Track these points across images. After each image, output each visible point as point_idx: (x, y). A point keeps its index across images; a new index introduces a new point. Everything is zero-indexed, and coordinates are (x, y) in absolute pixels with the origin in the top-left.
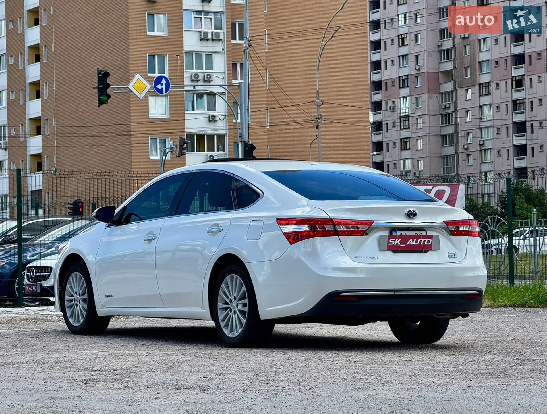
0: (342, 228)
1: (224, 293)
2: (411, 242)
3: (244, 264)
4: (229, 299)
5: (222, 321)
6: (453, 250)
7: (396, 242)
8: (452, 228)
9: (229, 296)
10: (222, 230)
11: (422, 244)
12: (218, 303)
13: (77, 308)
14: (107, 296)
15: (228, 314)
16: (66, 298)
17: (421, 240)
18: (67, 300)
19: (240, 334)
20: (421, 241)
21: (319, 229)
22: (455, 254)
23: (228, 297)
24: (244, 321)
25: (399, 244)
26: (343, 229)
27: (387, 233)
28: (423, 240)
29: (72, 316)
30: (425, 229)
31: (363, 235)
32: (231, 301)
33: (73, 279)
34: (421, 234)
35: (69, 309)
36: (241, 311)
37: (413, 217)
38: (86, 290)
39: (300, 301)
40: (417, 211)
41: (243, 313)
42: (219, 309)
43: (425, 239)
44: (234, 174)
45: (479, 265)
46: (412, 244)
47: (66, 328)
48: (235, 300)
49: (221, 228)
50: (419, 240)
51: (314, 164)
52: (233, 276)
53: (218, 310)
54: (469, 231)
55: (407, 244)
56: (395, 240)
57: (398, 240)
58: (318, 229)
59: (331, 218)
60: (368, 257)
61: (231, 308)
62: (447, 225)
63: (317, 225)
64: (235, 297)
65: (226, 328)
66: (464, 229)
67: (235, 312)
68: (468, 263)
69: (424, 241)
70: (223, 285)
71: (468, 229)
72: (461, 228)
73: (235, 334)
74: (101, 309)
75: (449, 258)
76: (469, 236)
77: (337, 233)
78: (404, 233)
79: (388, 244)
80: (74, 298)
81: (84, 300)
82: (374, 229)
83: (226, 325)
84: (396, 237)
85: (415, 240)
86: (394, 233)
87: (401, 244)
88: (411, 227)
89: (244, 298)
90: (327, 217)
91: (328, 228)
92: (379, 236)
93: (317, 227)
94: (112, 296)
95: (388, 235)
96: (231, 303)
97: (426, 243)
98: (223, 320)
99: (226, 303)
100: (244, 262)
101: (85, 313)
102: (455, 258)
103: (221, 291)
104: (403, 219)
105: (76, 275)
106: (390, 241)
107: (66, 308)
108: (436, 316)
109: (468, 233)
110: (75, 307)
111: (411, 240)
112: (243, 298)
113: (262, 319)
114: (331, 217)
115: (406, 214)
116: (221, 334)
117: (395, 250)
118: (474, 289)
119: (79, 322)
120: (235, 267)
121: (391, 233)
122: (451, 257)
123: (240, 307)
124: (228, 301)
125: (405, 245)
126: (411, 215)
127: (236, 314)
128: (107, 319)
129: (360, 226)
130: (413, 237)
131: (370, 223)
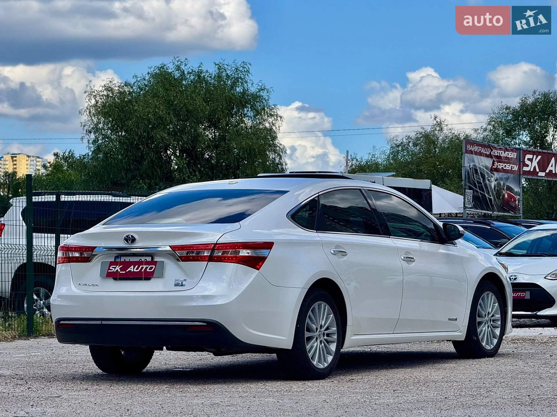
2: (131, 269)
6: (181, 277)
7: (117, 269)
11: (143, 270)
17: (143, 266)
20: (142, 268)
25: (119, 271)
26: (74, 255)
27: (112, 259)
28: (145, 267)
31: (87, 262)
34: (145, 260)
37: (131, 242)
40: (136, 236)
43: (148, 266)
46: (132, 271)
50: (141, 266)
55: (127, 271)
57: (119, 266)
62: (173, 251)
69: (147, 268)
76: (209, 261)
77: (69, 260)
78: (127, 259)
79: (108, 271)
84: (116, 264)
85: (137, 266)
86: (118, 260)
87: (121, 271)
95: (111, 262)
97: (148, 270)
102: (182, 285)
106: (111, 268)
111: (132, 267)
115: (124, 239)
121: (115, 259)
122: (176, 285)
125: (124, 272)
126: (129, 240)
130: (134, 264)
131: (93, 249)
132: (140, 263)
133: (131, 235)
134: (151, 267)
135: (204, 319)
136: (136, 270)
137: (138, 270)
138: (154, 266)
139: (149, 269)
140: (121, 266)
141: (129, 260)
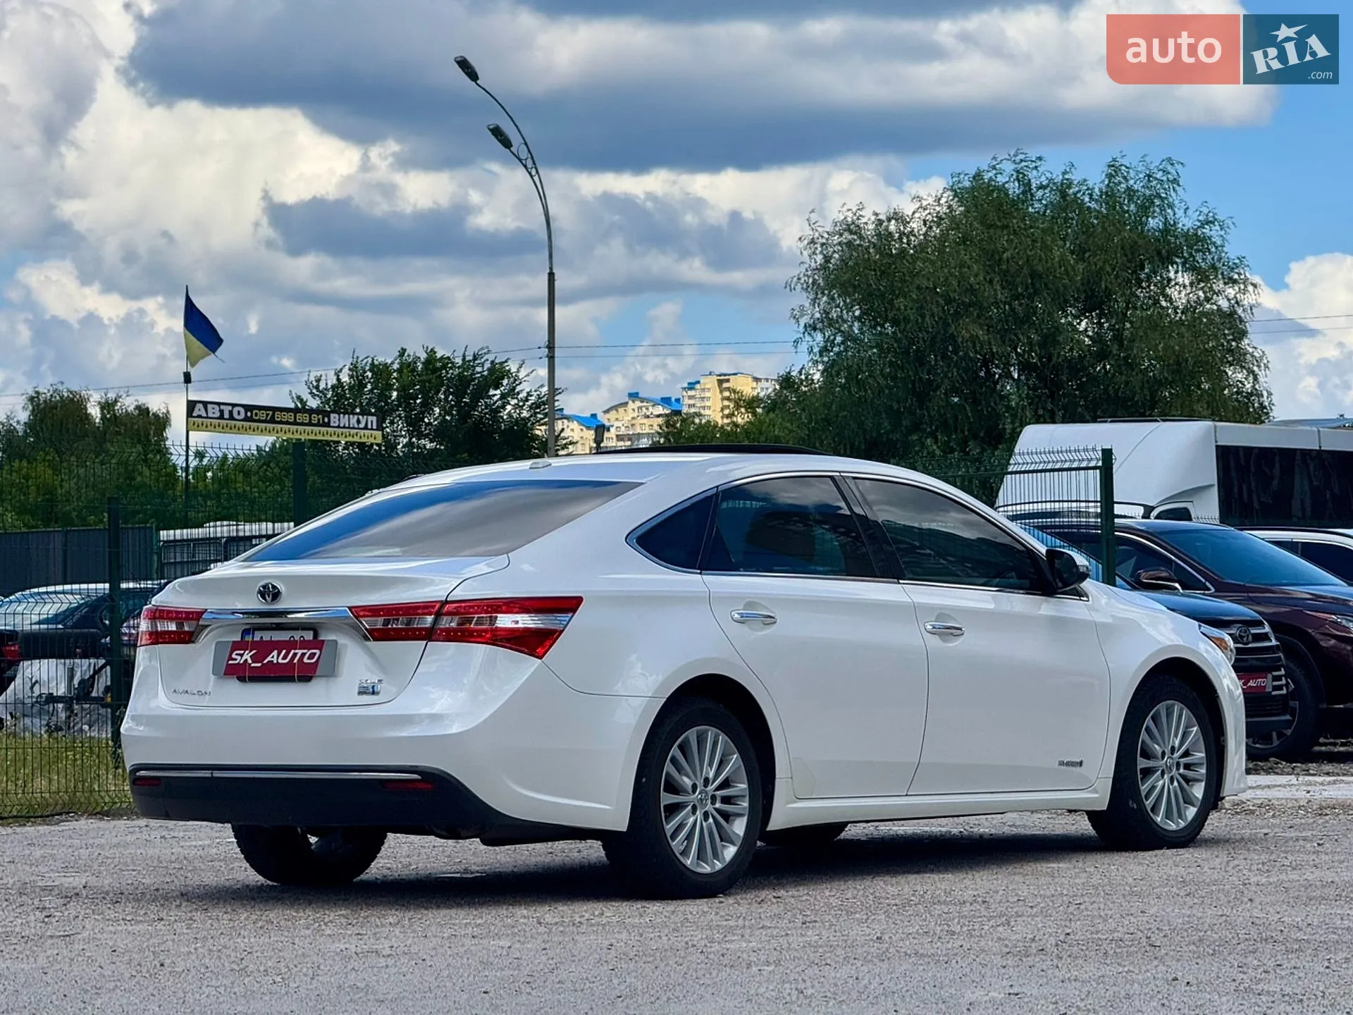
2: (273, 657)
6: (372, 675)
7: (244, 657)
8: (379, 622)
11: (295, 661)
20: (295, 655)
25: (250, 661)
28: (300, 652)
31: (188, 643)
34: (302, 639)
37: (272, 600)
40: (280, 586)
43: (306, 651)
46: (275, 662)
50: (293, 652)
54: (429, 628)
55: (265, 662)
56: (242, 652)
57: (250, 652)
60: (194, 692)
62: (358, 617)
69: (303, 655)
75: (358, 694)
76: (429, 640)
77: (156, 638)
78: (267, 636)
79: (228, 661)
85: (284, 651)
86: (249, 638)
87: (253, 662)
95: (234, 642)
97: (306, 660)
102: (373, 693)
106: (234, 656)
109: (429, 634)
111: (275, 653)
115: (259, 593)
117: (240, 675)
118: (405, 768)
121: (243, 637)
122: (362, 692)
125: (259, 665)
126: (268, 594)
130: (279, 646)
131: (198, 615)
132: (290, 645)
133: (272, 585)
134: (311, 654)
135: (416, 766)
136: (283, 659)
137: (285, 659)
138: (317, 652)
139: (308, 659)
140: (254, 652)
141: (269, 639)
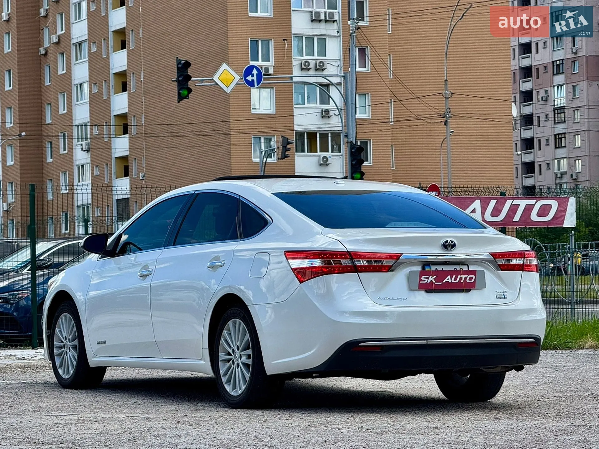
0: (362, 262)
1: (226, 341)
2: (448, 279)
3: (247, 306)
4: (232, 349)
5: (223, 376)
6: (502, 289)
7: (430, 279)
8: (501, 261)
9: (232, 346)
10: (224, 264)
11: (462, 281)
12: (220, 354)
13: (67, 357)
14: (99, 343)
15: (230, 367)
16: (56, 344)
17: (461, 276)
18: (56, 347)
19: (243, 392)
20: (461, 278)
21: (334, 265)
22: (505, 294)
23: (230, 347)
24: (248, 376)
25: (434, 281)
26: (364, 264)
27: (419, 268)
28: (464, 277)
29: (61, 366)
30: (466, 263)
31: (388, 272)
32: (233, 351)
33: (62, 321)
34: (461, 270)
35: (58, 357)
36: (244, 364)
37: (451, 249)
38: (76, 335)
39: (312, 352)
40: (455, 241)
41: (246, 366)
42: (221, 361)
43: (467, 276)
44: (240, 196)
45: (536, 307)
46: (450, 281)
47: (55, 380)
48: (238, 350)
49: (223, 263)
50: (459, 276)
51: (339, 182)
52: (236, 321)
53: (220, 363)
54: (523, 264)
55: (444, 282)
56: (428, 276)
57: (433, 276)
58: (332, 264)
59: (348, 251)
60: (394, 299)
61: (233, 360)
62: (494, 258)
63: (331, 260)
64: (238, 346)
65: (228, 385)
66: (517, 263)
67: (238, 364)
68: (521, 304)
69: (466, 278)
70: (225, 332)
71: (522, 263)
72: (514, 262)
73: (238, 392)
74: (93, 358)
75: (497, 298)
76: (523, 270)
77: (355, 269)
78: (440, 268)
79: (419, 282)
80: (64, 345)
81: (74, 347)
82: (401, 263)
83: (229, 381)
84: (430, 273)
85: (454, 276)
86: (427, 269)
87: (436, 282)
88: (449, 261)
89: (248, 348)
90: (344, 249)
91: (345, 262)
92: (408, 272)
93: (332, 261)
94: (104, 342)
95: (420, 271)
96: (233, 354)
97: (468, 281)
98: (225, 374)
99: (229, 354)
100: (247, 305)
101: (75, 363)
102: (505, 298)
103: (222, 339)
104: (438, 251)
105: (66, 316)
106: (422, 278)
107: (55, 357)
108: (484, 370)
109: (522, 268)
110: (65, 355)
111: (449, 277)
112: (246, 348)
113: (268, 374)
114: (349, 249)
115: (442, 245)
116: (222, 392)
117: (429, 289)
118: (529, 336)
119: (69, 373)
120: (237, 310)
121: (423, 268)
122: (499, 297)
123: (244, 358)
124: (231, 351)
125: (441, 283)
126: (448, 246)
127: (239, 368)
128: (102, 370)
129: (385, 260)
130: (451, 273)
131: (397, 257)
132: (456, 273)
134: (470, 277)
136: (454, 280)
137: (456, 280)
138: (474, 277)
139: (469, 280)
140: (435, 276)
141: (441, 270)
